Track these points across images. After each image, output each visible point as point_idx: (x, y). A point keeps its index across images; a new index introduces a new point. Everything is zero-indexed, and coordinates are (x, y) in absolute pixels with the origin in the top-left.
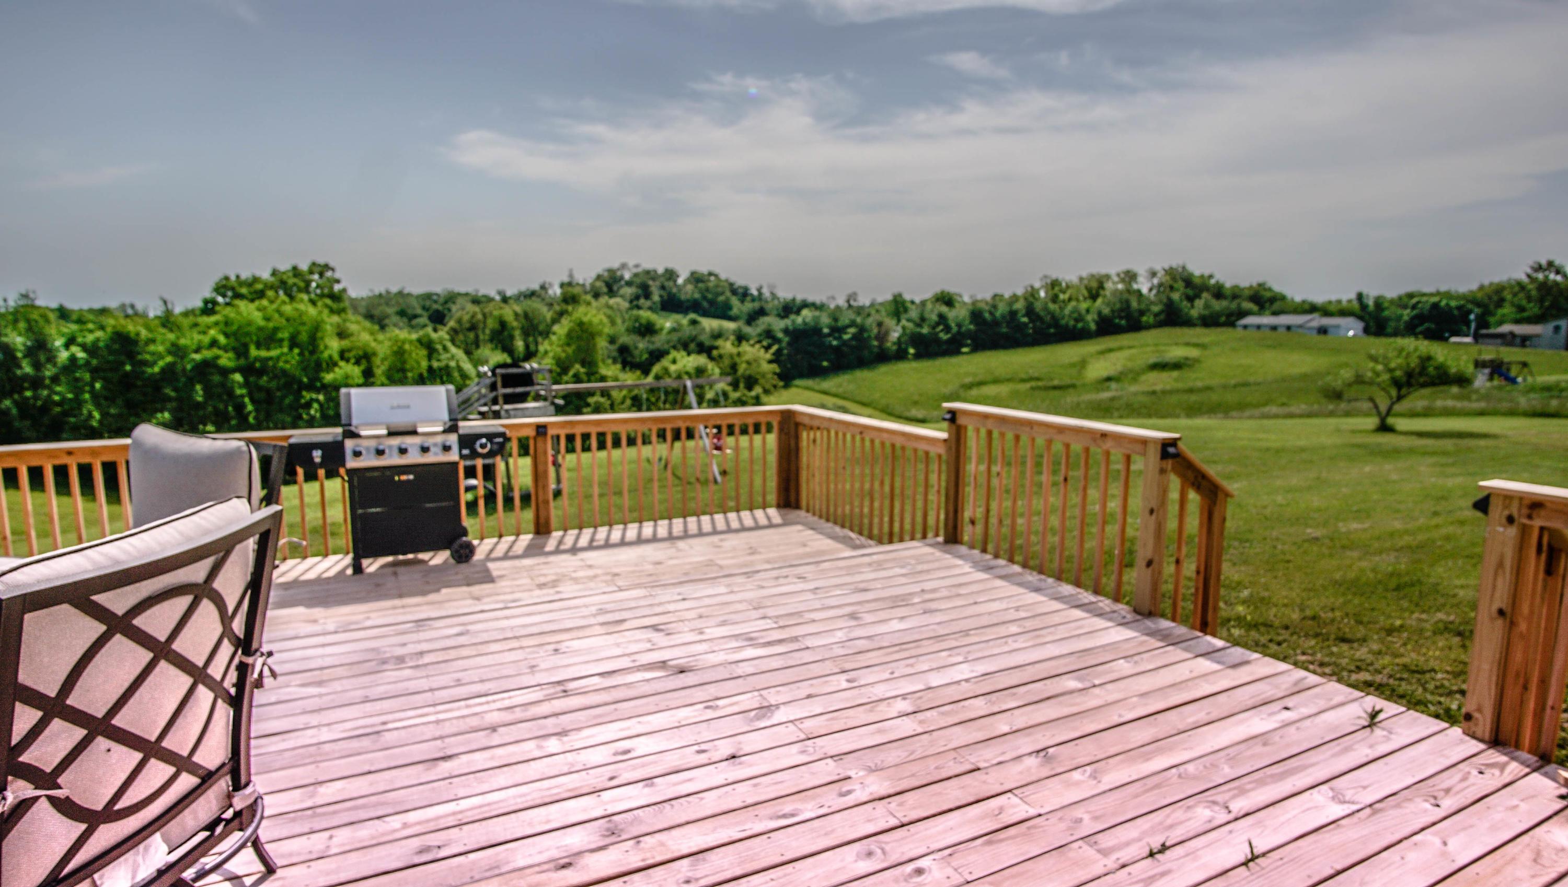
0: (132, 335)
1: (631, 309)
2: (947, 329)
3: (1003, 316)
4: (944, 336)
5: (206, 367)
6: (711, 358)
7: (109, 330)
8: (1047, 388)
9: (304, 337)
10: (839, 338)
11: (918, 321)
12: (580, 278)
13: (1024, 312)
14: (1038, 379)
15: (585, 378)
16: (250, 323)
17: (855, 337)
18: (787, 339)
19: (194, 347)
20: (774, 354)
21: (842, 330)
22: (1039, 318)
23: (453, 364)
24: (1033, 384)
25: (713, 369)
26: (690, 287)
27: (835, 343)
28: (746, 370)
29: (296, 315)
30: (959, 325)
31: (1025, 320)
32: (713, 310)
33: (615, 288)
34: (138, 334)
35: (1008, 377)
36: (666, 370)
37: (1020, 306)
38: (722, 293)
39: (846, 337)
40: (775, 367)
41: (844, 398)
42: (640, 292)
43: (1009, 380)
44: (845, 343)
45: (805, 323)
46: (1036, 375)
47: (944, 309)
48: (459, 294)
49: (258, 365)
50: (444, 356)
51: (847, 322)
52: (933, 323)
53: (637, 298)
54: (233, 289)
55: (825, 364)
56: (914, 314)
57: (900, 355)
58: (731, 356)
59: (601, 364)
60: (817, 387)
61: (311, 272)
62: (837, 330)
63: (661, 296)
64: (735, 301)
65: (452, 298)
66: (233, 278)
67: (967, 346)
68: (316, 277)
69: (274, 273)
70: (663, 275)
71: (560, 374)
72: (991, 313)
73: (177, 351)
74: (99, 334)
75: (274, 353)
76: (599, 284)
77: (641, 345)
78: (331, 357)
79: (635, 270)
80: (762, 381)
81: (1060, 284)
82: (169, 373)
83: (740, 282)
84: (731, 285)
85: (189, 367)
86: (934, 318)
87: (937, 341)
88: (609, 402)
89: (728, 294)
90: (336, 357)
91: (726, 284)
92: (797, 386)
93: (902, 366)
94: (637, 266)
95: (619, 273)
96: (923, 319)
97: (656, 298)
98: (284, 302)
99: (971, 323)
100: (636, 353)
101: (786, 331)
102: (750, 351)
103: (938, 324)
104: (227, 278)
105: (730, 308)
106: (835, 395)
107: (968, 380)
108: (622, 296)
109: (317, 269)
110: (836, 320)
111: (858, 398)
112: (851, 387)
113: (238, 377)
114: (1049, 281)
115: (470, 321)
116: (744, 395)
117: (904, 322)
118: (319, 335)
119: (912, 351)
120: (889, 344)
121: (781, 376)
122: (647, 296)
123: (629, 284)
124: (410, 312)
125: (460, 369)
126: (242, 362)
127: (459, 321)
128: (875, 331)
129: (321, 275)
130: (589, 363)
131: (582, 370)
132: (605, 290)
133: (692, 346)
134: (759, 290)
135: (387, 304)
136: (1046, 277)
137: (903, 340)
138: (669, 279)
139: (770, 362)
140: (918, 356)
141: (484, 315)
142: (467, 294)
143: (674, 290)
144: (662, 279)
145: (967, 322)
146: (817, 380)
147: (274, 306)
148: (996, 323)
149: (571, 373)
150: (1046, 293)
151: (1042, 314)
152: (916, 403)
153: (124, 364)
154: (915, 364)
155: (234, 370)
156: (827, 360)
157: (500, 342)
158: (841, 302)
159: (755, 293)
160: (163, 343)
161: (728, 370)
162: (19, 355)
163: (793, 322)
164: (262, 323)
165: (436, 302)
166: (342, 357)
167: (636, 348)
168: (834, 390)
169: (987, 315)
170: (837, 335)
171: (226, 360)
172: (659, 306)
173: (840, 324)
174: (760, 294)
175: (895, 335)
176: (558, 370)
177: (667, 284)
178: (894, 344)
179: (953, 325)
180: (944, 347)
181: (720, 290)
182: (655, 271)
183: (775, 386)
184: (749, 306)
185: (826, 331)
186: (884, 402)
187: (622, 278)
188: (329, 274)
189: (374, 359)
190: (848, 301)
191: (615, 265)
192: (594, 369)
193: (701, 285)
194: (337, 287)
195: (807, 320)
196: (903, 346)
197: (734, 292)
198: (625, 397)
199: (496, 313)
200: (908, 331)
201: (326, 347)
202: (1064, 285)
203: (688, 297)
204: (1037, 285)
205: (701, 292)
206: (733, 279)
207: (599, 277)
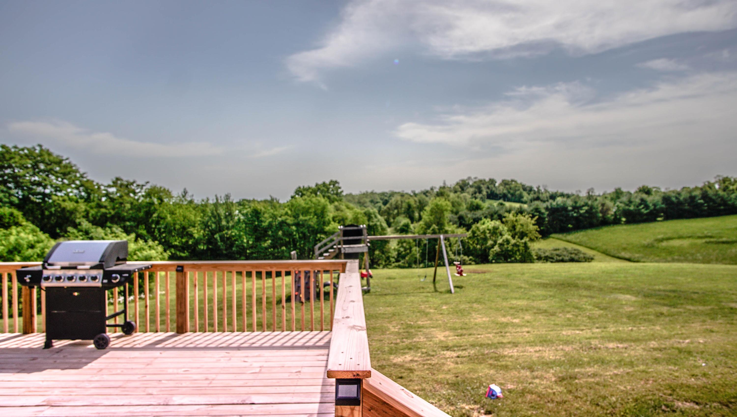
0: (259, 211)
1: (472, 198)
2: (647, 207)
3: (685, 200)
4: (644, 211)
5: (282, 223)
6: (502, 222)
7: (252, 208)
8: (718, 243)
9: (319, 212)
10: (578, 212)
11: (627, 203)
12: (448, 184)
13: (700, 197)
14: (711, 237)
15: (437, 231)
16: (300, 205)
17: (587, 212)
18: (547, 213)
19: (280, 215)
20: (536, 221)
21: (580, 207)
22: (711, 199)
23: (378, 223)
24: (708, 240)
25: (503, 228)
26: (501, 188)
27: (575, 215)
28: (520, 229)
29: (317, 202)
30: (655, 205)
31: (702, 201)
32: (513, 198)
33: (465, 188)
34: (261, 210)
35: (689, 235)
36: (478, 228)
37: (697, 193)
38: (519, 190)
39: (582, 212)
40: (536, 227)
41: (580, 245)
42: (477, 190)
43: (689, 237)
44: (581, 215)
45: (557, 205)
46: (710, 234)
47: (644, 196)
48: (396, 193)
49: (301, 223)
50: (375, 220)
51: (582, 203)
52: (637, 204)
53: (475, 193)
54: (301, 192)
55: (570, 226)
56: (624, 199)
57: (616, 221)
58: (512, 221)
59: (446, 224)
60: (564, 238)
61: (330, 185)
62: (576, 208)
63: (487, 192)
64: (525, 194)
65: (392, 194)
66: (302, 188)
67: (661, 217)
68: (332, 186)
69: (317, 185)
70: (489, 182)
71: (426, 229)
72: (677, 198)
73: (274, 217)
74: (249, 210)
75: (307, 218)
76: (458, 187)
77: (469, 216)
78: (329, 219)
79: (475, 180)
80: (530, 235)
81: (730, 180)
82: (270, 226)
83: (528, 184)
84: (523, 186)
85: (277, 223)
86: (638, 201)
87: (641, 214)
88: (448, 243)
89: (521, 190)
90: (331, 219)
91: (520, 186)
92: (553, 238)
93: (618, 228)
94: (476, 178)
95: (467, 182)
96: (630, 202)
97: (484, 193)
98: (313, 197)
99: (663, 204)
100: (467, 219)
101: (547, 209)
102: (524, 219)
103: (640, 204)
104: (300, 188)
105: (522, 197)
106: (575, 243)
107: (660, 236)
108: (468, 193)
109: (332, 183)
110: (576, 202)
111: (588, 245)
112: (585, 239)
113: (294, 228)
114: (721, 178)
115: (395, 204)
116: (518, 242)
117: (618, 203)
118: (325, 210)
119: (624, 219)
120: (609, 216)
121: (540, 232)
122: (480, 192)
123: (471, 186)
124: (375, 201)
125: (381, 226)
126: (296, 221)
127: (391, 205)
128: (600, 208)
129: (334, 185)
130: (440, 224)
131: (436, 227)
132: (460, 189)
133: (496, 216)
134: (538, 188)
135: (366, 197)
136: (718, 176)
137: (617, 213)
138: (492, 184)
139: (534, 225)
140: (628, 222)
141: (402, 202)
142: (399, 193)
143: (494, 189)
144: (488, 184)
145: (660, 203)
146: (565, 234)
147: (309, 198)
148: (680, 203)
149: (431, 229)
150: (720, 185)
151: (714, 197)
152: (625, 249)
153: (255, 221)
154: (625, 227)
155: (293, 225)
156: (571, 224)
157: (408, 213)
158: (583, 194)
159: (536, 190)
160: (269, 213)
161: (511, 228)
162: (222, 217)
163: (551, 204)
164: (304, 205)
165: (386, 196)
166: (334, 220)
167: (467, 217)
168: (574, 240)
169: (674, 199)
170: (576, 210)
171: (290, 220)
172: (486, 197)
173: (578, 205)
174: (539, 190)
175: (613, 210)
176: (425, 227)
177: (490, 186)
178: (612, 215)
179: (651, 205)
180: (645, 217)
181: (517, 188)
182: (485, 180)
183: (537, 238)
184: (531, 196)
185: (570, 208)
186: (604, 247)
187: (468, 184)
188: (337, 185)
189: (346, 221)
190: (589, 193)
191: (465, 178)
192: (443, 227)
193: (507, 186)
194: (339, 191)
195: (559, 203)
196: (618, 217)
197: (525, 189)
198: (457, 241)
199: (407, 201)
200: (621, 208)
201: (328, 215)
202: (732, 180)
203: (501, 192)
204: (712, 181)
205: (507, 189)
206: (524, 183)
207: (457, 184)
